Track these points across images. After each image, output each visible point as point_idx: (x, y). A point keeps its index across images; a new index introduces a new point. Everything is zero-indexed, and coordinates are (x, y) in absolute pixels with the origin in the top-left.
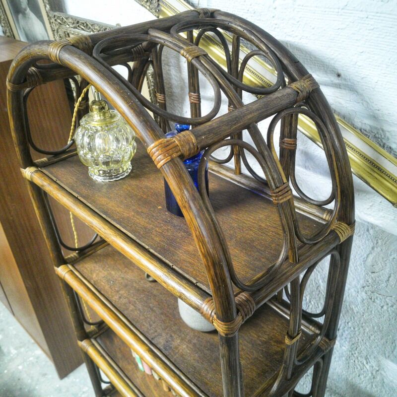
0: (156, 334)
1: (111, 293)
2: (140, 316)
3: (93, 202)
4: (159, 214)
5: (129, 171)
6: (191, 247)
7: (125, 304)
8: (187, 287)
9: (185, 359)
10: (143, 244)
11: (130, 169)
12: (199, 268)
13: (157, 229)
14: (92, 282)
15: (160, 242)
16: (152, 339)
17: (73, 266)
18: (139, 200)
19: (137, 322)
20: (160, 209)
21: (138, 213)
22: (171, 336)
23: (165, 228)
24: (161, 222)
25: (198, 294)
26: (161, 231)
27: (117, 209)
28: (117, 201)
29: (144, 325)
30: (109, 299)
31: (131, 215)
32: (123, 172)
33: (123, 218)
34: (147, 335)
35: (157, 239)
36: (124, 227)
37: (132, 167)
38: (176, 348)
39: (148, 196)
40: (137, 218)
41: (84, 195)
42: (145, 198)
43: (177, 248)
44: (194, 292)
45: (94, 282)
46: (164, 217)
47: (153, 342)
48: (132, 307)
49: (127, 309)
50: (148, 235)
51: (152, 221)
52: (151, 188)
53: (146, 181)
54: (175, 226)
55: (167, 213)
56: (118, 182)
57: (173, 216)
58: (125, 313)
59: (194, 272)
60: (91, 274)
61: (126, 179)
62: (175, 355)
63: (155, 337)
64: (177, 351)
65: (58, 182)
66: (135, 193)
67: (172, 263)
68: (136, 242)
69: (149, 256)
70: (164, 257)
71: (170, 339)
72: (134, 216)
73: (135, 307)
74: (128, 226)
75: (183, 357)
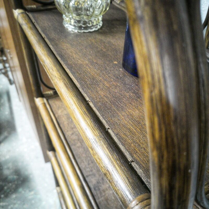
0: (91, 173)
1: (68, 128)
2: (83, 153)
3: (56, 45)
4: (112, 69)
5: (99, 27)
6: (137, 111)
7: (74, 140)
8: (116, 166)
9: (108, 204)
10: (85, 95)
11: (100, 25)
12: (140, 141)
13: (106, 83)
14: (57, 116)
15: (104, 97)
16: (87, 176)
17: (47, 100)
18: (98, 52)
19: (79, 158)
20: (115, 64)
21: (92, 63)
22: (103, 179)
23: (114, 83)
24: (112, 76)
25: (129, 182)
26: (108, 85)
27: (74, 55)
28: (77, 48)
29: (84, 162)
30: (64, 132)
31: (85, 62)
32: (93, 26)
33: (76, 65)
34: (84, 172)
35: (102, 93)
36: (73, 73)
37: (103, 25)
38: (104, 191)
39: (108, 50)
40: (90, 68)
41: (51, 38)
42: (104, 52)
43: (120, 109)
44: (124, 177)
45: (58, 116)
46: (117, 72)
47: (87, 179)
48: (79, 144)
49: (75, 145)
50: (94, 86)
51: (103, 74)
52: (113, 44)
53: (111, 38)
54: (125, 84)
55: (121, 69)
56: (85, 34)
57: (127, 74)
58: (72, 147)
59: (132, 145)
60: (58, 109)
61: (94, 33)
62: (102, 197)
63: (90, 175)
64: (104, 194)
65: (35, 24)
66: (97, 45)
67: (109, 125)
68: (79, 90)
69: (85, 110)
70: (103, 116)
71: (101, 181)
72: (87, 65)
73: (81, 144)
74: (78, 72)
75: (107, 202)
